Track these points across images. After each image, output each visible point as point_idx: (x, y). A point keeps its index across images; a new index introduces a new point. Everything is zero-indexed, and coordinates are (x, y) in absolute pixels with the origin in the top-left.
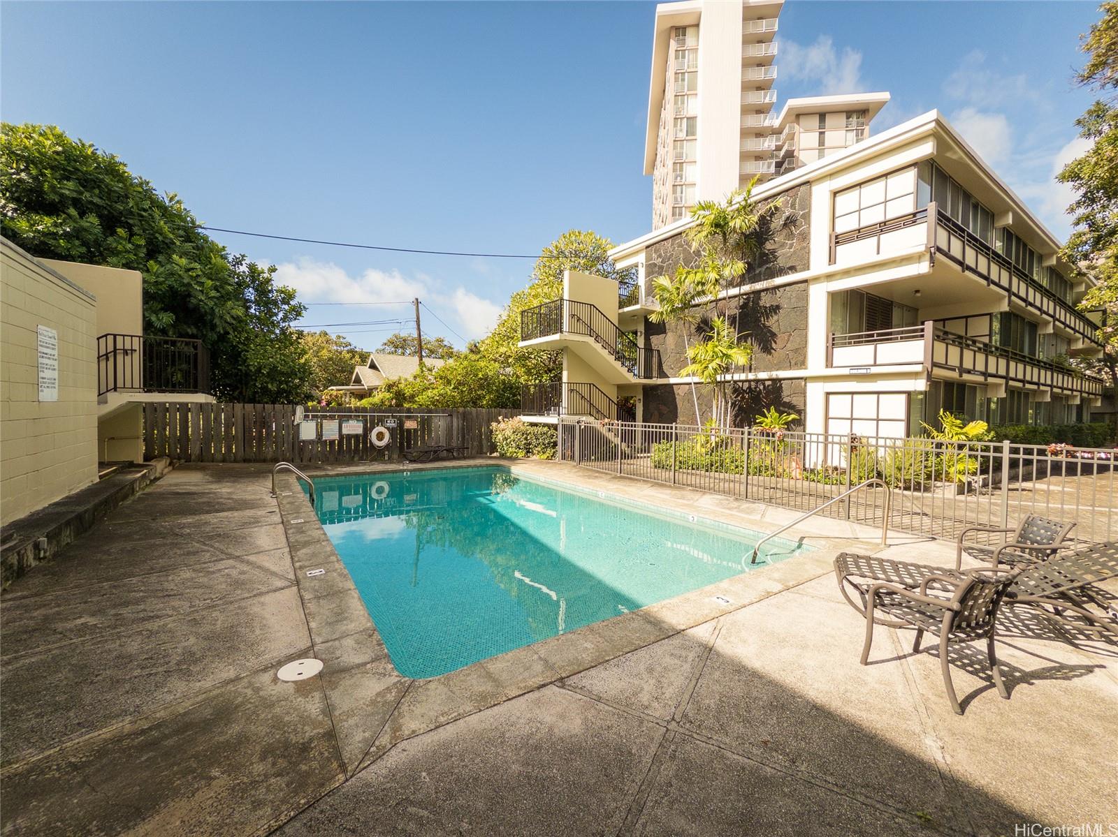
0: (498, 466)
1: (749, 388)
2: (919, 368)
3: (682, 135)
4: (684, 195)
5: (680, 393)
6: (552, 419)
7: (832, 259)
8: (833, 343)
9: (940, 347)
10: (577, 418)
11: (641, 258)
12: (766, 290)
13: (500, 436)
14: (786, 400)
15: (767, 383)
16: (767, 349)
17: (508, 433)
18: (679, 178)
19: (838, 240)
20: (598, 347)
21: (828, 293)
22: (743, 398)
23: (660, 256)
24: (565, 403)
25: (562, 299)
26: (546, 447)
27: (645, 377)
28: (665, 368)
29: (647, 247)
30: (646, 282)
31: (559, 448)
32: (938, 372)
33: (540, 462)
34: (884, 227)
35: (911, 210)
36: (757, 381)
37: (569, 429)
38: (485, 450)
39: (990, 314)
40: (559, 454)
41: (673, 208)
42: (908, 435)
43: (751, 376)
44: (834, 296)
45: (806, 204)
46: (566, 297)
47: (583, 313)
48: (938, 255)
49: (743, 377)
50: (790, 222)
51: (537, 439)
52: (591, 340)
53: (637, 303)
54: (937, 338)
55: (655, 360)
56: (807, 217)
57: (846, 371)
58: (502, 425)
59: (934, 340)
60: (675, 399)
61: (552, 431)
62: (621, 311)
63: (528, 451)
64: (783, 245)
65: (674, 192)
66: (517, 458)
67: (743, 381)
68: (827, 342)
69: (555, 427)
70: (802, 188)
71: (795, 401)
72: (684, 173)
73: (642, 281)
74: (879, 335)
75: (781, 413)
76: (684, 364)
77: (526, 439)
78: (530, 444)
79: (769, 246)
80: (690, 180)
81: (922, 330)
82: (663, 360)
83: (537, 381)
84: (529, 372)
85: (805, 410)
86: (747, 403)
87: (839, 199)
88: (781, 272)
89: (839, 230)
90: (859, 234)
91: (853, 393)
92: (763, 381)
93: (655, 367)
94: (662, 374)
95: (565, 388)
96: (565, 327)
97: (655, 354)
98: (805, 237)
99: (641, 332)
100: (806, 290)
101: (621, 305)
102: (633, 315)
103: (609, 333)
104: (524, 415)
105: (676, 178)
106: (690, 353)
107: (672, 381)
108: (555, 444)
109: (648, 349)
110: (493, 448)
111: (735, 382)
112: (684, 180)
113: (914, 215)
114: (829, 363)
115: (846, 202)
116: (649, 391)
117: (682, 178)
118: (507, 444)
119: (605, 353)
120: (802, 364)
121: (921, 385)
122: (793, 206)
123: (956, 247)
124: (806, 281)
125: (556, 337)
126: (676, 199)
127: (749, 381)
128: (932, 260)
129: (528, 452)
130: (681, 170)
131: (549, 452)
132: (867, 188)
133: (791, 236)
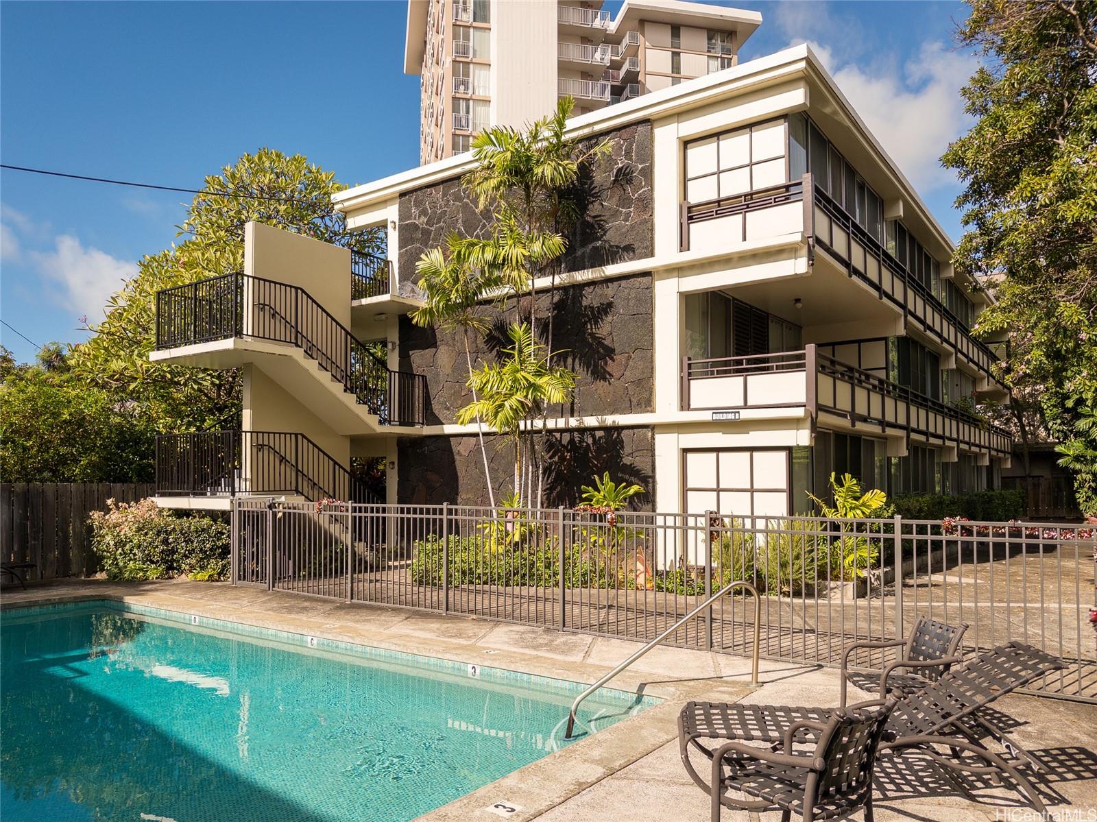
0: (103, 598)
1: (572, 441)
2: (800, 412)
3: (467, 19)
4: (471, 116)
5: (461, 450)
6: (220, 503)
7: (684, 244)
8: (689, 372)
9: (826, 382)
10: (268, 499)
11: (391, 213)
12: (592, 283)
13: (108, 538)
14: (627, 461)
15: (599, 434)
17: (127, 531)
18: (462, 88)
19: (692, 214)
20: (312, 366)
21: (681, 294)
22: (562, 459)
23: (423, 213)
24: (247, 471)
25: (240, 274)
26: (208, 557)
27: (402, 424)
28: (436, 407)
29: (403, 194)
30: (400, 255)
31: (234, 557)
32: (824, 418)
33: (195, 587)
34: (750, 202)
35: (781, 180)
36: (582, 430)
37: (252, 520)
38: (74, 569)
39: (886, 339)
40: (234, 569)
41: (454, 135)
42: (791, 512)
43: (573, 422)
44: (688, 300)
45: (647, 154)
46: (249, 269)
47: (283, 301)
48: (818, 249)
49: (561, 423)
50: (624, 177)
51: (188, 541)
52: (297, 354)
53: (387, 292)
54: (821, 368)
55: (418, 392)
56: (648, 173)
57: (707, 416)
58: (114, 517)
59: (817, 371)
60: (453, 461)
61: (220, 525)
62: (355, 303)
63: (170, 566)
64: (615, 214)
65: (455, 109)
66: (145, 581)
67: (562, 431)
68: (681, 370)
69: (225, 516)
70: (640, 129)
71: (639, 462)
72: (471, 80)
73: (393, 252)
74: (749, 361)
75: (617, 481)
76: (467, 400)
77: (165, 542)
78: (173, 552)
79: (594, 209)
80: (480, 93)
81: (802, 357)
82: (432, 392)
83: (193, 429)
84: (174, 411)
85: (653, 477)
86: (569, 467)
87: (692, 152)
88: (614, 255)
89: (693, 199)
90: (720, 208)
91: (718, 450)
92: (592, 430)
93: (418, 405)
94: (432, 419)
95: (247, 442)
96: (248, 325)
97: (418, 383)
98: (647, 204)
99: (393, 343)
100: (650, 288)
101: (358, 293)
102: (379, 310)
103: (334, 343)
104: (163, 495)
105: (457, 87)
106: (475, 381)
107: (449, 429)
108: (226, 551)
109: (406, 373)
110: (94, 562)
111: (550, 432)
112: (470, 91)
113: (787, 188)
114: (685, 404)
115: (701, 158)
116: (407, 446)
117: (467, 88)
118: (124, 554)
119: (325, 378)
120: (647, 404)
121: (803, 438)
122: (628, 154)
123: (840, 241)
124: (647, 274)
125: (228, 344)
126: (458, 121)
127: (570, 430)
128: (811, 256)
129: (171, 568)
130: (466, 74)
131: (214, 565)
132: (727, 143)
133: (625, 202)
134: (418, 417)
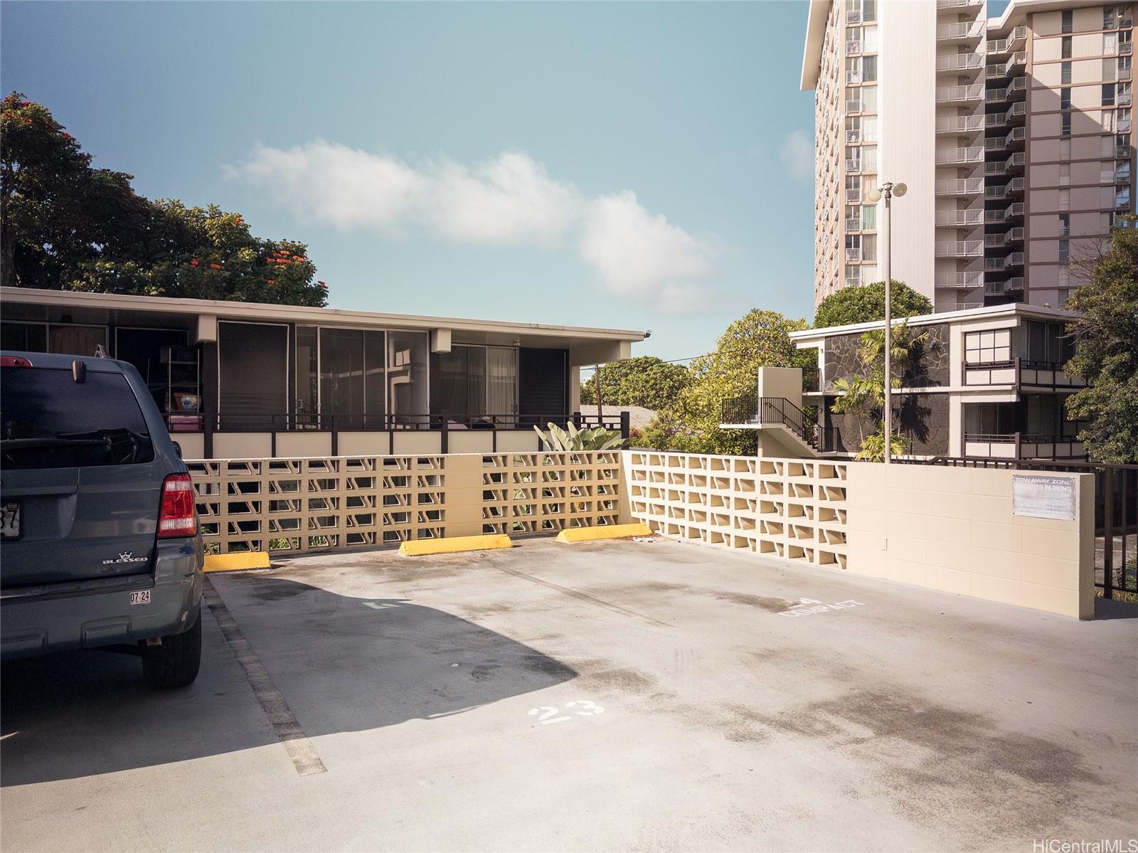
3: (857, 80)
4: (861, 160)
7: (964, 381)
8: (966, 438)
9: (1024, 446)
11: (821, 345)
12: (921, 394)
16: (923, 439)
19: (967, 367)
20: (789, 431)
21: (962, 403)
23: (838, 348)
28: (844, 443)
29: (826, 337)
30: (826, 367)
34: (993, 366)
35: (1007, 358)
44: (967, 408)
45: (946, 337)
47: (777, 404)
48: (1021, 392)
50: (936, 348)
52: (783, 427)
53: (817, 390)
56: (947, 347)
59: (1020, 442)
62: (804, 394)
64: (932, 363)
68: (962, 438)
70: (944, 326)
73: (822, 365)
79: (922, 362)
80: (869, 140)
82: (842, 436)
87: (968, 338)
88: (931, 384)
89: (968, 360)
90: (980, 367)
93: (835, 441)
94: (842, 449)
97: (835, 431)
98: (946, 361)
99: (822, 409)
100: (948, 400)
101: (805, 390)
102: (816, 398)
106: (864, 444)
113: (1009, 362)
114: (963, 451)
115: (972, 341)
119: (794, 435)
120: (946, 452)
122: (938, 337)
124: (947, 393)
127: (910, 461)
128: (1018, 394)
130: (857, 126)
132: (983, 336)
133: (937, 358)
134: (835, 447)
